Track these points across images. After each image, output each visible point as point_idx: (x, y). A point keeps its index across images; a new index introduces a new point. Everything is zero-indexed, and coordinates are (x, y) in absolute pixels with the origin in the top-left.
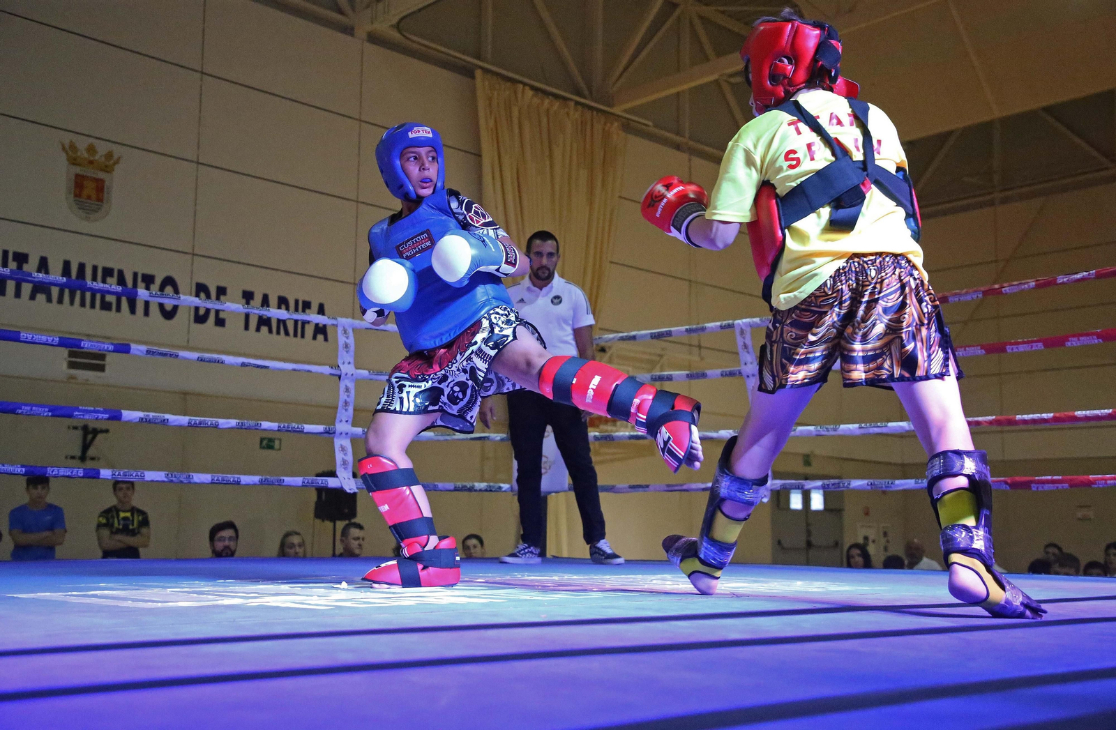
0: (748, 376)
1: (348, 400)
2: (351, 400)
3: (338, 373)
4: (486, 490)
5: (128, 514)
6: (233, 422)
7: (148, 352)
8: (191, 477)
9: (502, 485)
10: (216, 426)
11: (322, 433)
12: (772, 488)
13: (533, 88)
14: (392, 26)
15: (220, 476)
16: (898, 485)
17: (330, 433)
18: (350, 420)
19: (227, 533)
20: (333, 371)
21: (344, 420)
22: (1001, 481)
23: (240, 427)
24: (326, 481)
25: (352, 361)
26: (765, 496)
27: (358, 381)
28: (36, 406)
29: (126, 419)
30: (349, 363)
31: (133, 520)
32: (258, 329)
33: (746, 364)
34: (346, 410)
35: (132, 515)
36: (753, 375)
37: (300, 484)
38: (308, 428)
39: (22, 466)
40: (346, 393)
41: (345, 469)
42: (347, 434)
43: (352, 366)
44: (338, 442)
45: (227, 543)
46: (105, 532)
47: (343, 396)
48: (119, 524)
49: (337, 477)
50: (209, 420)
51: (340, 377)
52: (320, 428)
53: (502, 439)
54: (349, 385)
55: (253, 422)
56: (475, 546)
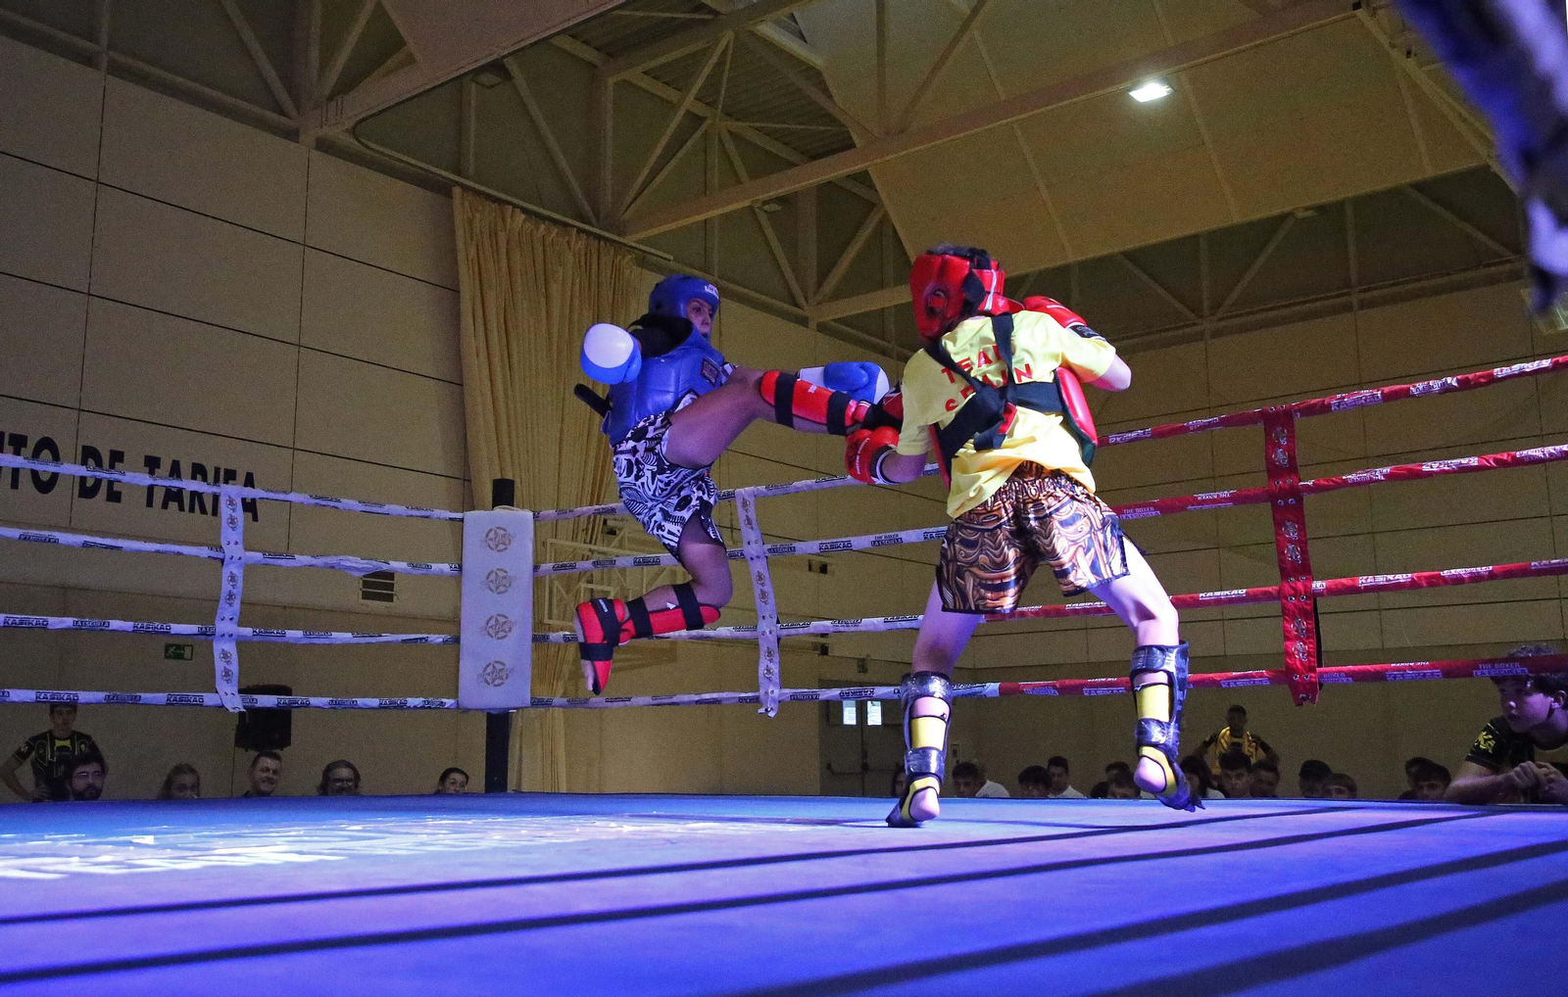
0: (752, 559)
1: (234, 591)
2: (238, 591)
3: (220, 556)
4: (423, 707)
6: (69, 621)
8: (6, 694)
9: (444, 700)
10: (44, 627)
11: (195, 635)
12: (781, 698)
13: (525, 211)
14: (347, 131)
15: (48, 693)
17: (207, 635)
18: (236, 618)
19: (91, 768)
20: (213, 554)
21: (228, 616)
22: (1048, 685)
23: (78, 628)
24: (201, 697)
25: (240, 540)
26: (772, 709)
27: (250, 569)
30: (237, 543)
32: (165, 506)
33: (749, 543)
34: (230, 605)
36: (758, 557)
37: (164, 701)
38: (176, 629)
40: (231, 579)
41: (227, 681)
42: (231, 635)
43: (240, 546)
44: (218, 647)
45: (90, 780)
47: (226, 587)
49: (217, 692)
50: (34, 619)
51: (222, 561)
52: (193, 629)
53: (445, 642)
54: (235, 571)
55: (97, 622)
56: (453, 783)
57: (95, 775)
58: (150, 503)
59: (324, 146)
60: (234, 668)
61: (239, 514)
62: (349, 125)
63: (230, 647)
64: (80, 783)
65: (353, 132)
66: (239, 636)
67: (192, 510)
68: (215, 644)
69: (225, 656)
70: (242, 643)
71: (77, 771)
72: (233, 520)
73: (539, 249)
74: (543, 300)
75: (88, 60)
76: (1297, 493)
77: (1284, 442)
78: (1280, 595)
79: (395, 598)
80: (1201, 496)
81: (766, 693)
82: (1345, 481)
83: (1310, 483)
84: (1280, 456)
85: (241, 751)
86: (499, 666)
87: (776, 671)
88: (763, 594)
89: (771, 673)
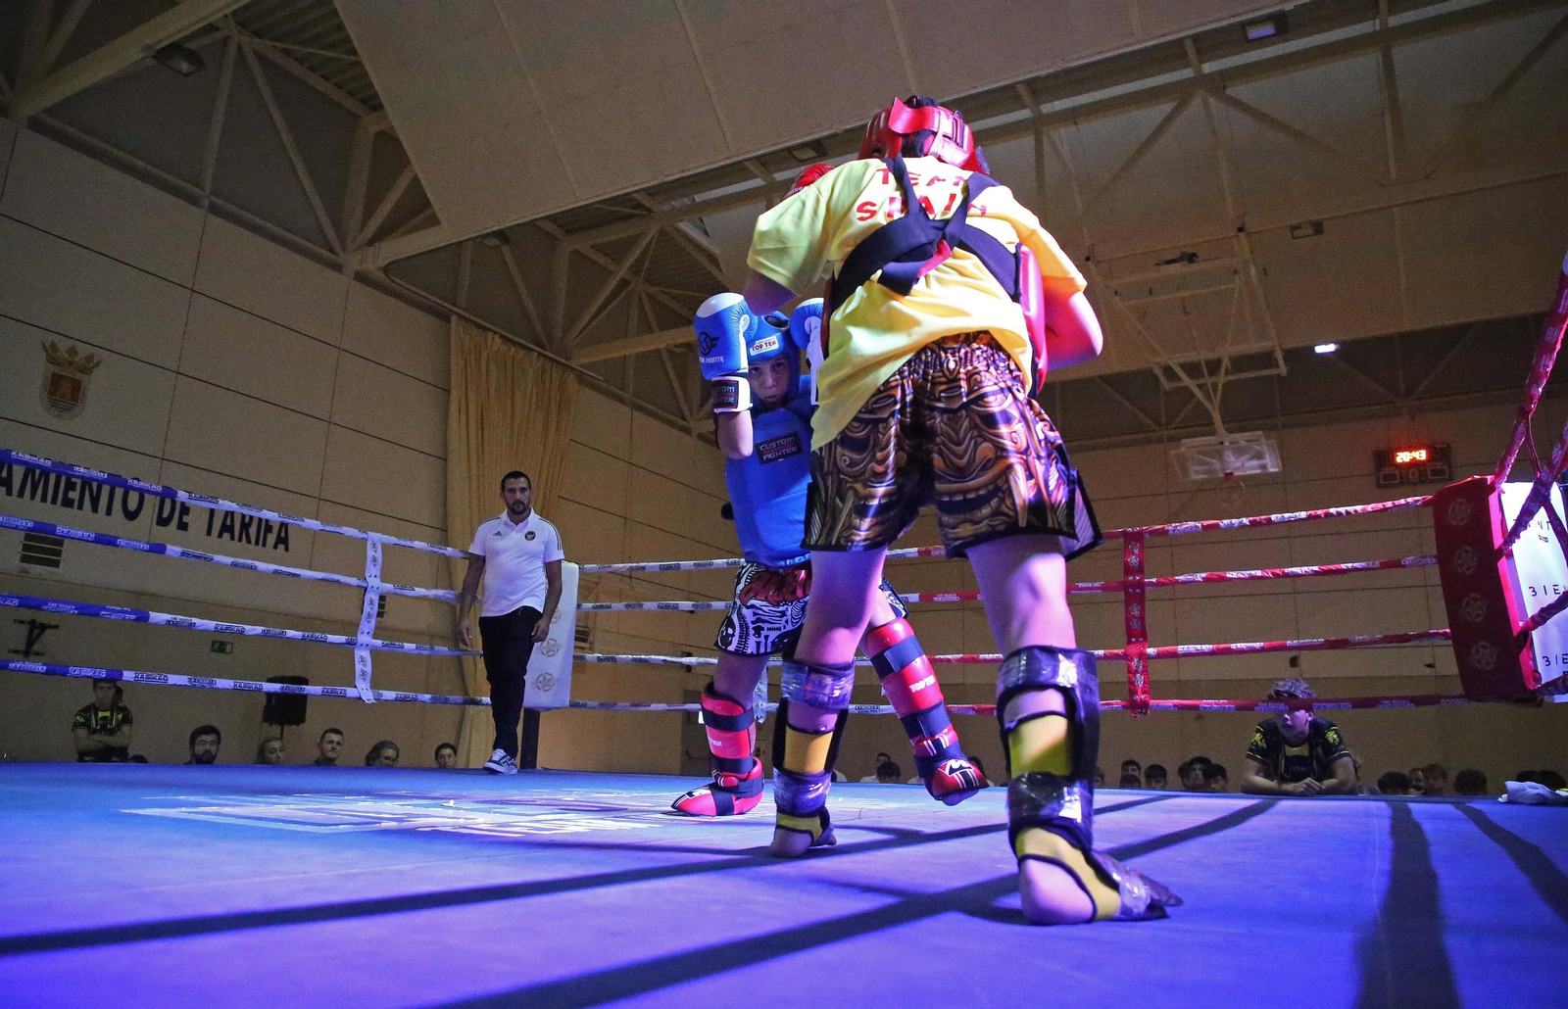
1: (371, 611)
2: (374, 612)
3: (365, 585)
5: (108, 714)
6: (259, 629)
7: (183, 554)
8: (214, 682)
10: (242, 632)
11: (344, 643)
13: (501, 336)
14: (380, 269)
15: (242, 683)
16: (882, 710)
17: (351, 644)
18: (372, 632)
19: (209, 738)
20: (360, 583)
21: (366, 631)
22: (969, 708)
23: (265, 634)
24: (345, 691)
25: (378, 574)
26: (761, 717)
27: (383, 595)
28: (63, 602)
29: (154, 621)
30: (376, 576)
31: (112, 719)
32: (220, 535)
34: (369, 622)
35: (112, 715)
37: (320, 693)
38: (332, 638)
39: (44, 664)
40: (370, 605)
41: (363, 678)
42: (367, 645)
43: (378, 580)
44: (359, 653)
45: (208, 747)
46: (82, 732)
47: (367, 608)
48: (97, 725)
49: (356, 687)
50: (236, 626)
51: (365, 590)
52: (342, 639)
54: (373, 598)
55: (278, 630)
56: (449, 756)
57: (212, 743)
58: (209, 533)
59: (360, 277)
60: (369, 669)
61: (379, 555)
62: (383, 263)
63: (366, 654)
64: (200, 749)
65: (386, 270)
66: (373, 646)
67: (240, 540)
68: (356, 651)
69: (362, 660)
70: (375, 653)
71: (199, 739)
72: (374, 559)
73: (510, 366)
74: (509, 403)
75: (193, 201)
76: (1141, 585)
77: (1136, 551)
78: (1126, 657)
79: (385, 615)
80: (1080, 585)
81: (757, 706)
82: (1177, 580)
83: (1154, 580)
84: (1133, 560)
85: (266, 725)
86: (548, 677)
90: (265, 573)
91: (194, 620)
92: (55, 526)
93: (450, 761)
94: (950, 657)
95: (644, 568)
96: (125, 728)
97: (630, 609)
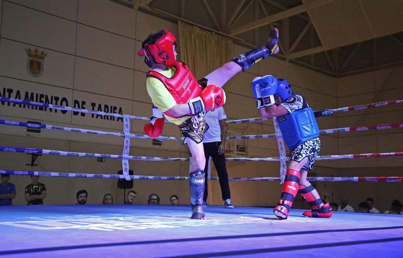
0: (278, 137)
1: (127, 145)
2: (129, 145)
3: (124, 135)
4: (179, 179)
5: (37, 187)
6: (84, 154)
7: (52, 128)
8: (68, 174)
9: (185, 177)
10: (78, 155)
11: (117, 158)
13: (200, 27)
14: (147, 5)
15: (79, 174)
16: (335, 179)
17: (121, 158)
18: (128, 153)
19: (83, 195)
20: (122, 135)
21: (126, 153)
22: (374, 178)
23: (86, 156)
24: (119, 176)
25: (129, 131)
27: (132, 139)
28: (11, 148)
29: (44, 153)
30: (128, 132)
31: (39, 188)
32: (97, 117)
33: (277, 133)
34: (127, 149)
36: (280, 137)
37: (109, 177)
38: (112, 156)
39: (5, 171)
40: (127, 143)
41: (126, 171)
42: (127, 158)
44: (124, 161)
45: (83, 198)
46: (28, 195)
47: (125, 144)
48: (33, 191)
49: (123, 174)
50: (75, 153)
51: (124, 137)
52: (117, 156)
53: (185, 160)
54: (128, 140)
55: (92, 154)
56: (174, 200)
57: (84, 196)
58: (93, 117)
59: (140, 9)
60: (128, 167)
61: (129, 123)
62: (148, 2)
63: (127, 162)
64: (80, 199)
65: (150, 5)
66: (129, 158)
67: (105, 119)
68: (123, 160)
69: (125, 164)
70: (130, 161)
71: (80, 196)
72: (127, 125)
73: (204, 39)
74: (205, 54)
79: (162, 145)
85: (119, 189)
87: (286, 171)
88: (282, 148)
89: (284, 172)
90: (84, 133)
91: (59, 152)
92: (5, 121)
93: (176, 202)
94: (367, 154)
95: (235, 122)
96: (43, 192)
97: (231, 140)
